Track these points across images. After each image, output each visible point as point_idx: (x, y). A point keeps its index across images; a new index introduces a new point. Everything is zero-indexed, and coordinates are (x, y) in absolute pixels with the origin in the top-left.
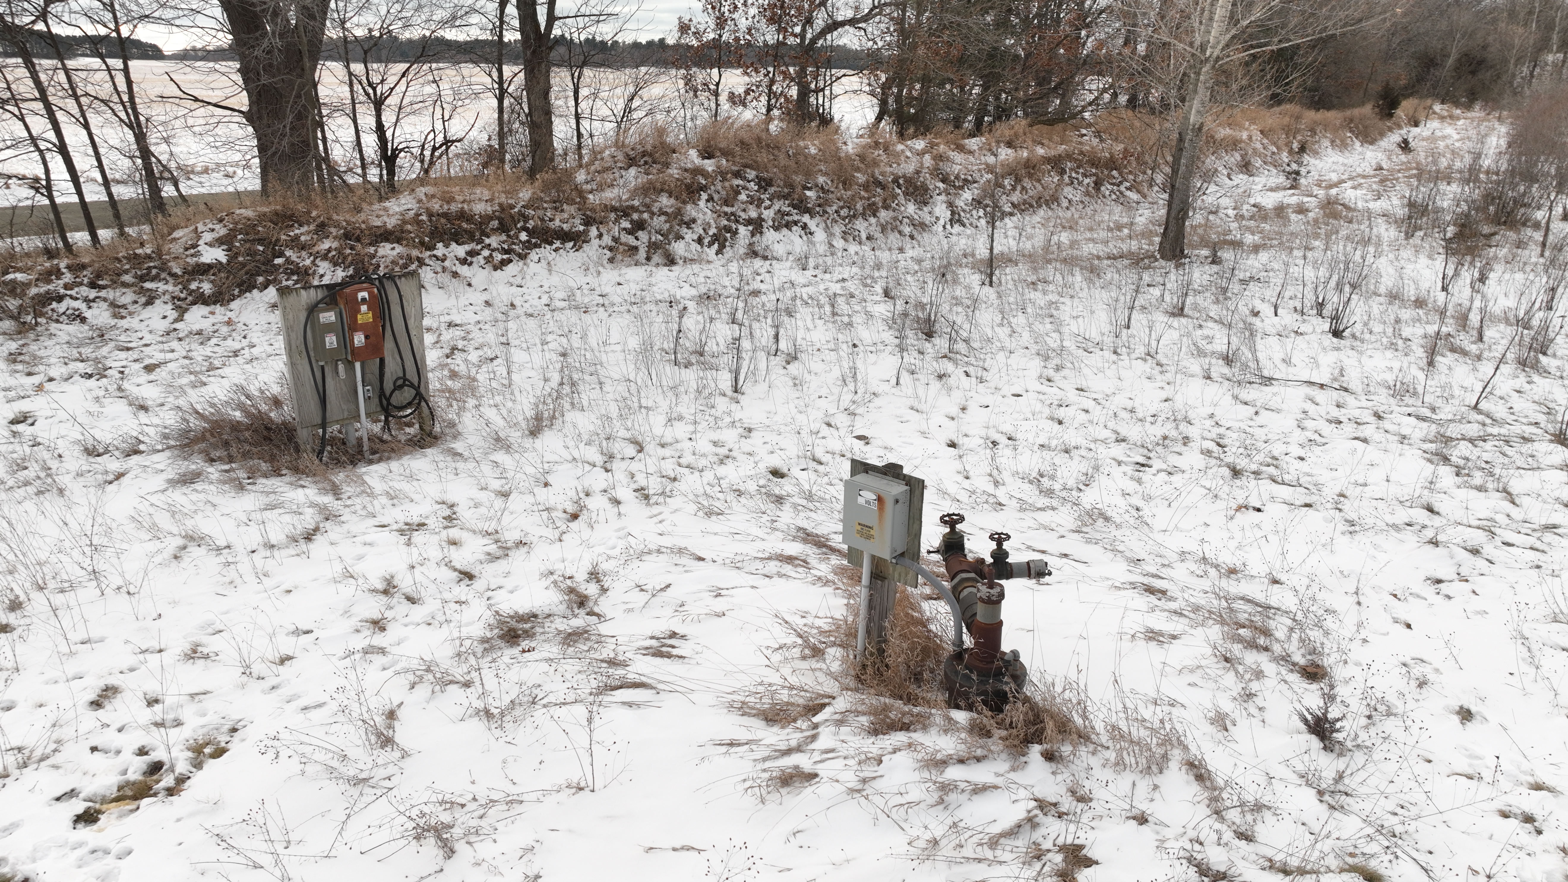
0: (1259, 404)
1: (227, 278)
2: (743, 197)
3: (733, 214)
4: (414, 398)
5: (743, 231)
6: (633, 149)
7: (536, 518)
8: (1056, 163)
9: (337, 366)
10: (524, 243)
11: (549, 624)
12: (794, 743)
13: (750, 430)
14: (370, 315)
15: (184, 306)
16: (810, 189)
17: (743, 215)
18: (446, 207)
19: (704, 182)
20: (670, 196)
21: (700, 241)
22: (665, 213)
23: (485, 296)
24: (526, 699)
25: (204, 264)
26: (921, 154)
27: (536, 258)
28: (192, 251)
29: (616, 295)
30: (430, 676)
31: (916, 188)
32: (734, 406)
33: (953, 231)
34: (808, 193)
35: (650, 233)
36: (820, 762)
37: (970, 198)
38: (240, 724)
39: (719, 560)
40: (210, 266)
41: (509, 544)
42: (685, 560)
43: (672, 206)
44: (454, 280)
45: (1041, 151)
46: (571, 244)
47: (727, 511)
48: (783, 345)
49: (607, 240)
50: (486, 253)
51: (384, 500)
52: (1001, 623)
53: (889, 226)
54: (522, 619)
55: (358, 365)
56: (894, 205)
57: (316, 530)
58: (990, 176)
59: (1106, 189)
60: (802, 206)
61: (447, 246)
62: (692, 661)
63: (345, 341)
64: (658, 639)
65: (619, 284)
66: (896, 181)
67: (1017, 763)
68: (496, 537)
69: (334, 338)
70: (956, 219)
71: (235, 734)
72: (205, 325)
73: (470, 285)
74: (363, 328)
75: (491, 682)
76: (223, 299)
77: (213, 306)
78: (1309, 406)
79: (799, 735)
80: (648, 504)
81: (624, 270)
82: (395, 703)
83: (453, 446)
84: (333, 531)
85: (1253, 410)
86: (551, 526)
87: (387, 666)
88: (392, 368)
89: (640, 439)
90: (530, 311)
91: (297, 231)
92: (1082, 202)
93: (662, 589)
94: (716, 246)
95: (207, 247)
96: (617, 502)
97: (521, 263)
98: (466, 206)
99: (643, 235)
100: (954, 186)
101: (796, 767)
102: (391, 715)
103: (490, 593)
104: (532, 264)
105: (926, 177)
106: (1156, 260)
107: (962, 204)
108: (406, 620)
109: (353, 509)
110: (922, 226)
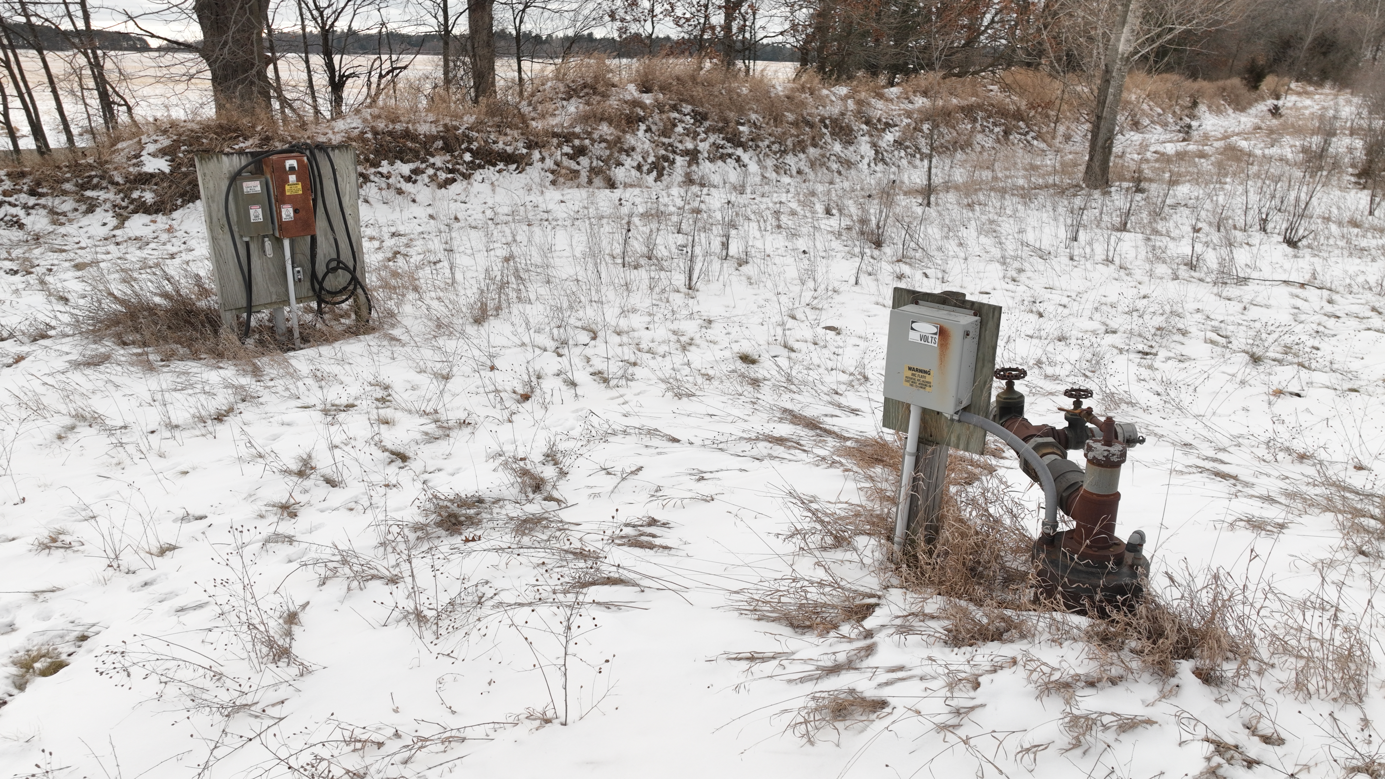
0: (1245, 301)
1: (170, 187)
2: (679, 129)
3: (670, 145)
4: (349, 284)
5: (680, 161)
6: (573, 81)
7: (483, 399)
8: (969, 111)
9: (263, 243)
10: (468, 163)
11: (498, 510)
12: (842, 658)
13: (710, 322)
14: (300, 186)
15: (125, 214)
16: (742, 124)
17: (680, 147)
18: (391, 127)
19: (642, 114)
20: (610, 124)
21: (639, 168)
22: (605, 141)
23: (430, 211)
24: (470, 598)
25: (146, 174)
26: (844, 99)
27: (480, 179)
28: (135, 161)
29: (560, 212)
30: (347, 570)
31: (841, 128)
32: (691, 302)
33: (877, 169)
34: (741, 128)
35: (591, 158)
36: (887, 684)
37: (892, 140)
38: (94, 629)
39: (698, 441)
40: (152, 175)
41: (451, 423)
42: (656, 442)
43: (611, 134)
44: (397, 196)
45: (955, 101)
46: (515, 166)
47: (698, 393)
48: (733, 250)
49: (549, 163)
50: (431, 171)
51: (310, 381)
52: (1117, 496)
53: (818, 162)
54: (464, 503)
55: (286, 243)
56: (821, 143)
57: (230, 410)
58: (910, 121)
59: (1014, 137)
60: (736, 140)
61: (392, 164)
62: (680, 553)
63: (272, 214)
64: (634, 526)
65: (562, 202)
66: (822, 120)
67: (1168, 688)
68: (435, 417)
69: (260, 211)
70: (879, 157)
71: (84, 643)
72: (147, 232)
73: (414, 201)
74: (292, 200)
75: (424, 577)
76: (165, 209)
77: (155, 216)
78: (1299, 303)
79: (846, 647)
80: (608, 387)
81: (567, 191)
82: (300, 601)
83: (390, 332)
84: (249, 412)
85: (1242, 306)
86: (498, 406)
87: (293, 557)
88: (325, 249)
89: (594, 326)
90: (473, 224)
91: (242, 145)
92: (994, 148)
93: (632, 473)
94: (655, 173)
95: (150, 158)
96: (573, 384)
97: (465, 182)
98: (410, 126)
99: (584, 161)
100: (877, 129)
101: (852, 691)
102: (292, 618)
103: (426, 476)
104: (475, 184)
105: (849, 119)
106: (1082, 189)
107: (884, 145)
108: (323, 505)
109: (274, 390)
110: (848, 164)
